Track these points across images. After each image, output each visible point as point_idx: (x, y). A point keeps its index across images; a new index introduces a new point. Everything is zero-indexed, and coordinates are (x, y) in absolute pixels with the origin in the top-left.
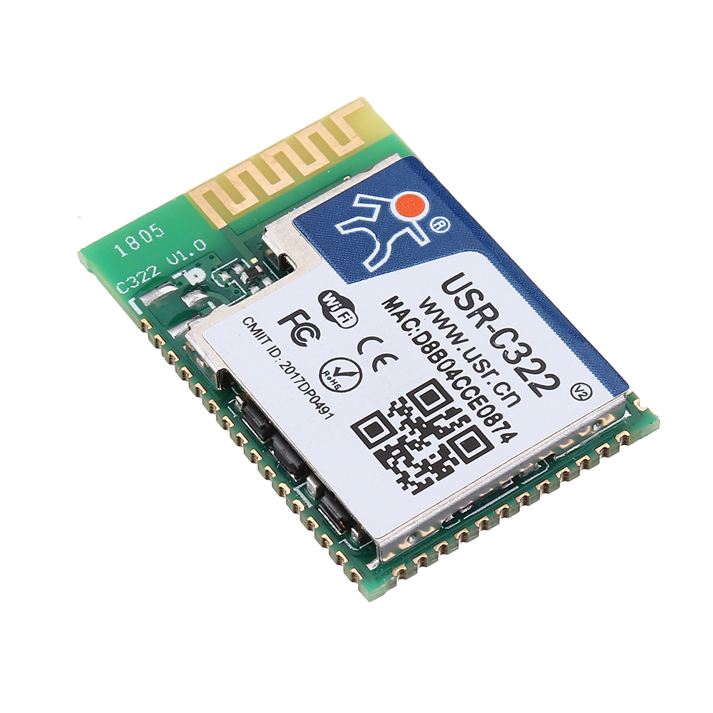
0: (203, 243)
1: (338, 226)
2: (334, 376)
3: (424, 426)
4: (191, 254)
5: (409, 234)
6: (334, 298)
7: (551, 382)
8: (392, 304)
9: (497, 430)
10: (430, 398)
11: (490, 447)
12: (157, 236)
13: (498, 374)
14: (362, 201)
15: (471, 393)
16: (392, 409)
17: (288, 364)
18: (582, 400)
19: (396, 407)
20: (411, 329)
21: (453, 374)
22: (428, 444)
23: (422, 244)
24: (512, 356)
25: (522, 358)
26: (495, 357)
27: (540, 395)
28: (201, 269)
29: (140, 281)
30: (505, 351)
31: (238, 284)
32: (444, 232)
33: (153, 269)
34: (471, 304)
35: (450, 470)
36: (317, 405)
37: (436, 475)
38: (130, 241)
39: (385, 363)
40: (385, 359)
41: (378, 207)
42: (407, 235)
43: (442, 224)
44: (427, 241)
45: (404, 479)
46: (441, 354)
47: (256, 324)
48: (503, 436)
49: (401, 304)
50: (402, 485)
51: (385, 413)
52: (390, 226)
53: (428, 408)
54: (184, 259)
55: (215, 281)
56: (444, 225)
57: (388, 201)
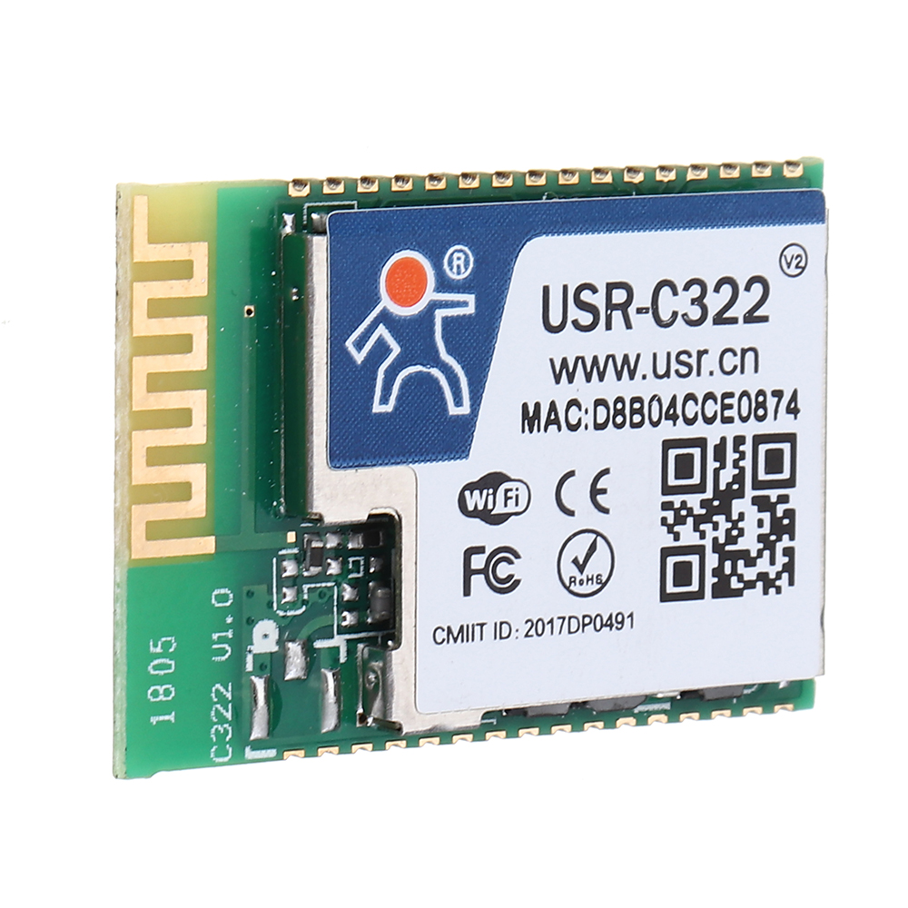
0: (223, 591)
1: (377, 408)
2: (582, 573)
3: (716, 503)
4: (229, 620)
5: (447, 317)
6: (476, 493)
7: (757, 289)
8: (530, 418)
9: (776, 411)
10: (684, 466)
12: (171, 650)
13: (706, 352)
14: (359, 345)
15: (711, 409)
16: (670, 531)
17: (529, 624)
18: (804, 268)
19: (671, 521)
20: (580, 419)
21: (671, 412)
22: (741, 516)
23: (470, 310)
24: (695, 313)
25: (705, 301)
26: (682, 338)
27: (765, 319)
28: (260, 623)
29: (226, 721)
30: (683, 316)
31: (313, 586)
32: (471, 265)
33: (217, 690)
34: (592, 309)
35: (790, 514)
36: (606, 625)
37: (786, 537)
39: (604, 491)
40: (599, 486)
41: (382, 330)
42: (446, 320)
43: (459, 259)
44: (471, 298)
45: (768, 583)
46: (637, 406)
47: (449, 628)
48: (789, 411)
49: (537, 406)
50: (772, 591)
51: (669, 541)
52: (419, 334)
53: (696, 480)
54: (230, 634)
55: (289, 613)
56: (463, 257)
57: (381, 308)
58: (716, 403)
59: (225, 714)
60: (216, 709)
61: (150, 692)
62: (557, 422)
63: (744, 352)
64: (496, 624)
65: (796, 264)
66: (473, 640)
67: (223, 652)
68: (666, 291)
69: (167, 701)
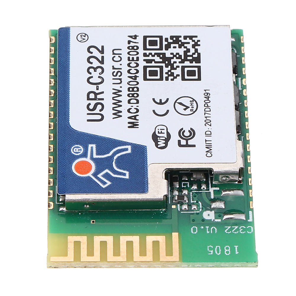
0: (192, 230)
1: (127, 177)
2: (189, 107)
3: (167, 62)
4: (202, 227)
5: (96, 154)
6: (159, 143)
7: (92, 50)
8: (133, 125)
9: (135, 43)
10: (153, 73)
11: (145, 38)
12: (212, 247)
13: (113, 66)
14: (104, 183)
15: (133, 64)
16: (176, 78)
17: (206, 125)
18: (86, 34)
19: (172, 77)
20: (135, 109)
21: (134, 78)
22: (172, 54)
23: (94, 146)
24: (99, 70)
25: (95, 67)
26: (108, 75)
27: (103, 47)
28: (204, 217)
30: (100, 74)
31: (191, 199)
32: (78, 146)
33: (227, 231)
34: (96, 105)
35: (172, 37)
36: (208, 99)
37: (180, 39)
38: (227, 252)
39: (161, 100)
40: (159, 102)
41: (100, 176)
42: (97, 154)
43: (76, 150)
44: (90, 146)
45: (196, 44)
46: (131, 89)
47: (206, 152)
48: (135, 38)
49: (129, 123)
50: (199, 43)
51: (180, 78)
52: (102, 163)
53: (158, 69)
54: (207, 227)
55: (201, 207)
56: (75, 149)
57: (92, 176)
58: (131, 63)
59: (236, 228)
60: (234, 231)
61: (227, 254)
62: (135, 116)
63: (114, 54)
64: (206, 136)
65: (84, 37)
66: (211, 144)
67: (214, 230)
68: (91, 80)
69: (230, 248)
